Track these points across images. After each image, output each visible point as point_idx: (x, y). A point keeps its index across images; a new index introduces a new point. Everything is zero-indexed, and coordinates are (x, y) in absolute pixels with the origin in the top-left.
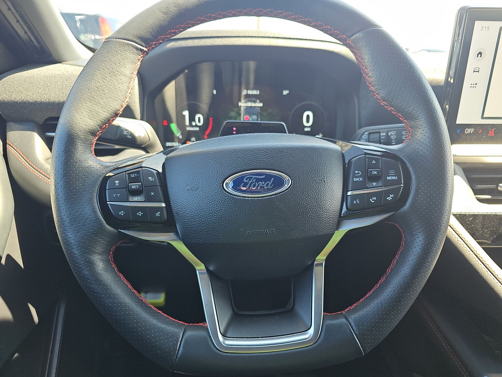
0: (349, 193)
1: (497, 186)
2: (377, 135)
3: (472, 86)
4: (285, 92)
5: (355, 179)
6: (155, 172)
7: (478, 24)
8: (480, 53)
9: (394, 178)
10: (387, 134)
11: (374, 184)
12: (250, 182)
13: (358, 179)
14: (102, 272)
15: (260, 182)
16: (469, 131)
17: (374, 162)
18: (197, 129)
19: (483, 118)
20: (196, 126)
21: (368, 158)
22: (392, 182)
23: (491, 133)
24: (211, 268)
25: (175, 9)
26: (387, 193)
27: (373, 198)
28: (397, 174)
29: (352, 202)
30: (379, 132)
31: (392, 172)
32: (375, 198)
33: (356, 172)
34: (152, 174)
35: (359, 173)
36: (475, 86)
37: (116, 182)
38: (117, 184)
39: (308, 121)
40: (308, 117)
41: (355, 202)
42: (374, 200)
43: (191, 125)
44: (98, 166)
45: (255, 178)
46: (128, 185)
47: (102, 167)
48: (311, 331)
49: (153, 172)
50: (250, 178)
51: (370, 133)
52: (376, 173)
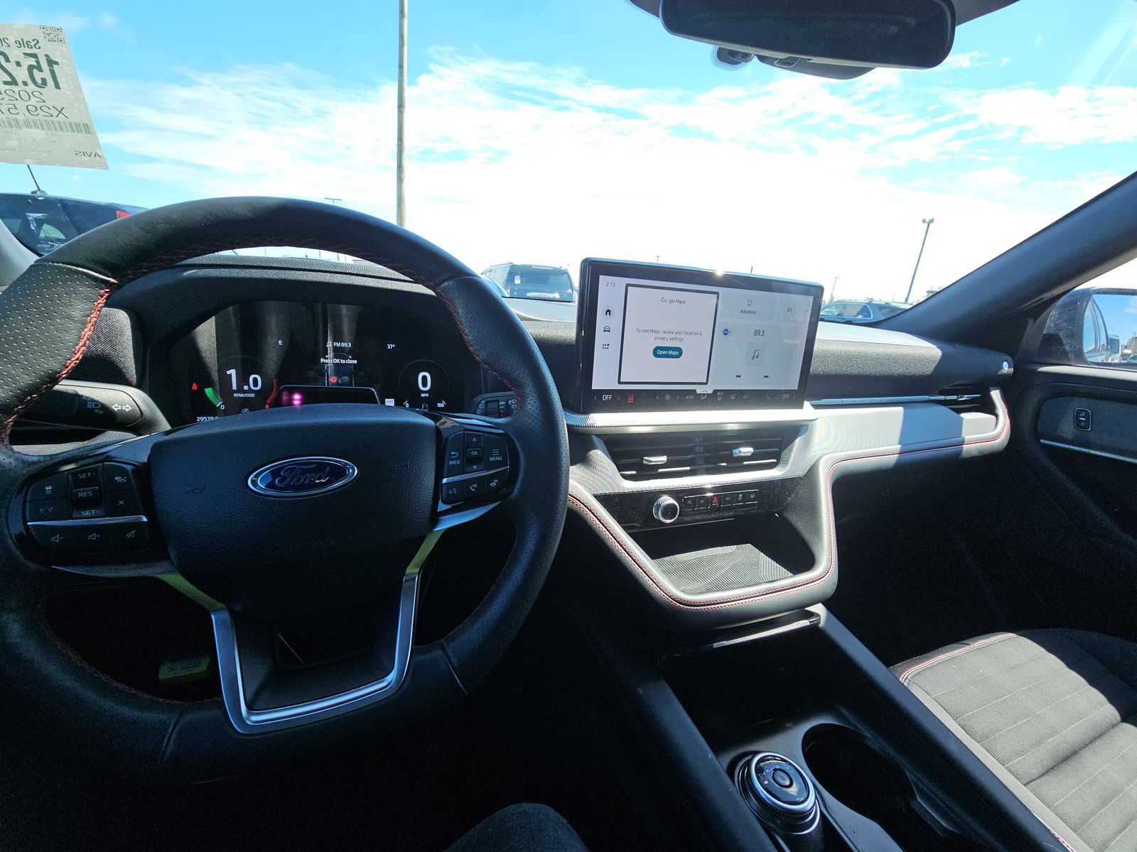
0: (445, 481)
1: (642, 459)
2: (496, 404)
3: (604, 347)
4: (390, 346)
5: (451, 463)
6: (129, 468)
7: (603, 279)
8: (609, 311)
9: (498, 459)
10: (507, 403)
11: (475, 467)
12: (292, 475)
13: (454, 463)
14: (18, 640)
15: (308, 474)
16: (606, 397)
17: (474, 440)
18: (253, 395)
19: (620, 382)
20: (250, 391)
21: (467, 434)
22: (497, 464)
23: (631, 400)
24: (238, 609)
25: (168, 227)
26: (491, 478)
27: (474, 486)
28: (502, 454)
29: (448, 492)
30: (498, 401)
31: (496, 451)
32: (475, 486)
33: (453, 453)
34: (123, 472)
35: (455, 455)
36: (607, 347)
37: (47, 488)
38: (49, 493)
39: (425, 384)
40: (424, 378)
41: (451, 492)
42: (475, 488)
43: (240, 390)
44: (14, 463)
45: (300, 469)
46: (72, 492)
47: (21, 465)
48: (392, 677)
49: (126, 469)
50: (292, 470)
51: (487, 402)
52: (476, 453)
